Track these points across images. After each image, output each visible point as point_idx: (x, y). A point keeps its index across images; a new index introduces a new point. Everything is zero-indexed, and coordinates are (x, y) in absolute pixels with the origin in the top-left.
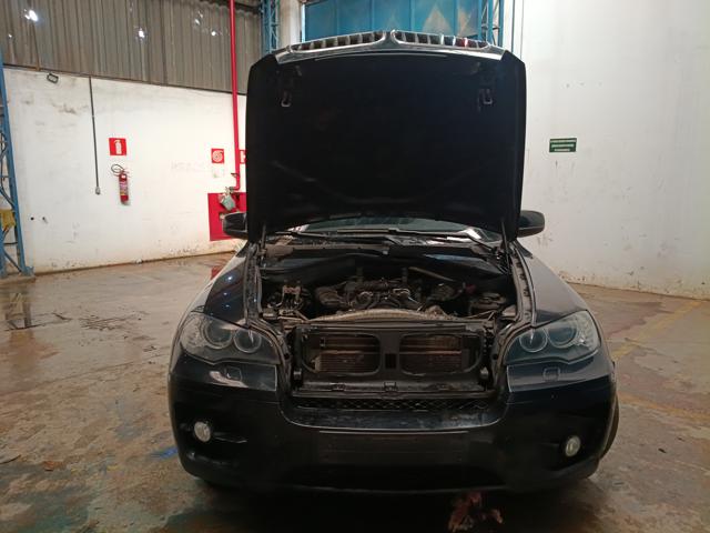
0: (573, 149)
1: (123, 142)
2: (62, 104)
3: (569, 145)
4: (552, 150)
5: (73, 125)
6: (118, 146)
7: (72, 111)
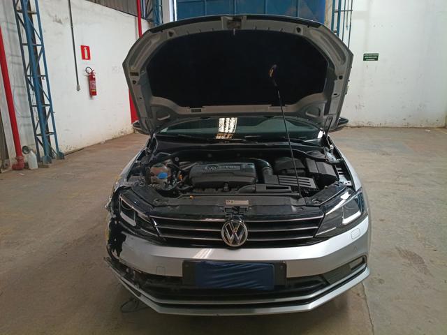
0: (376, 59)
1: (88, 48)
2: (54, 15)
3: (375, 57)
4: (365, 59)
5: (61, 33)
6: (86, 52)
7: (60, 22)
